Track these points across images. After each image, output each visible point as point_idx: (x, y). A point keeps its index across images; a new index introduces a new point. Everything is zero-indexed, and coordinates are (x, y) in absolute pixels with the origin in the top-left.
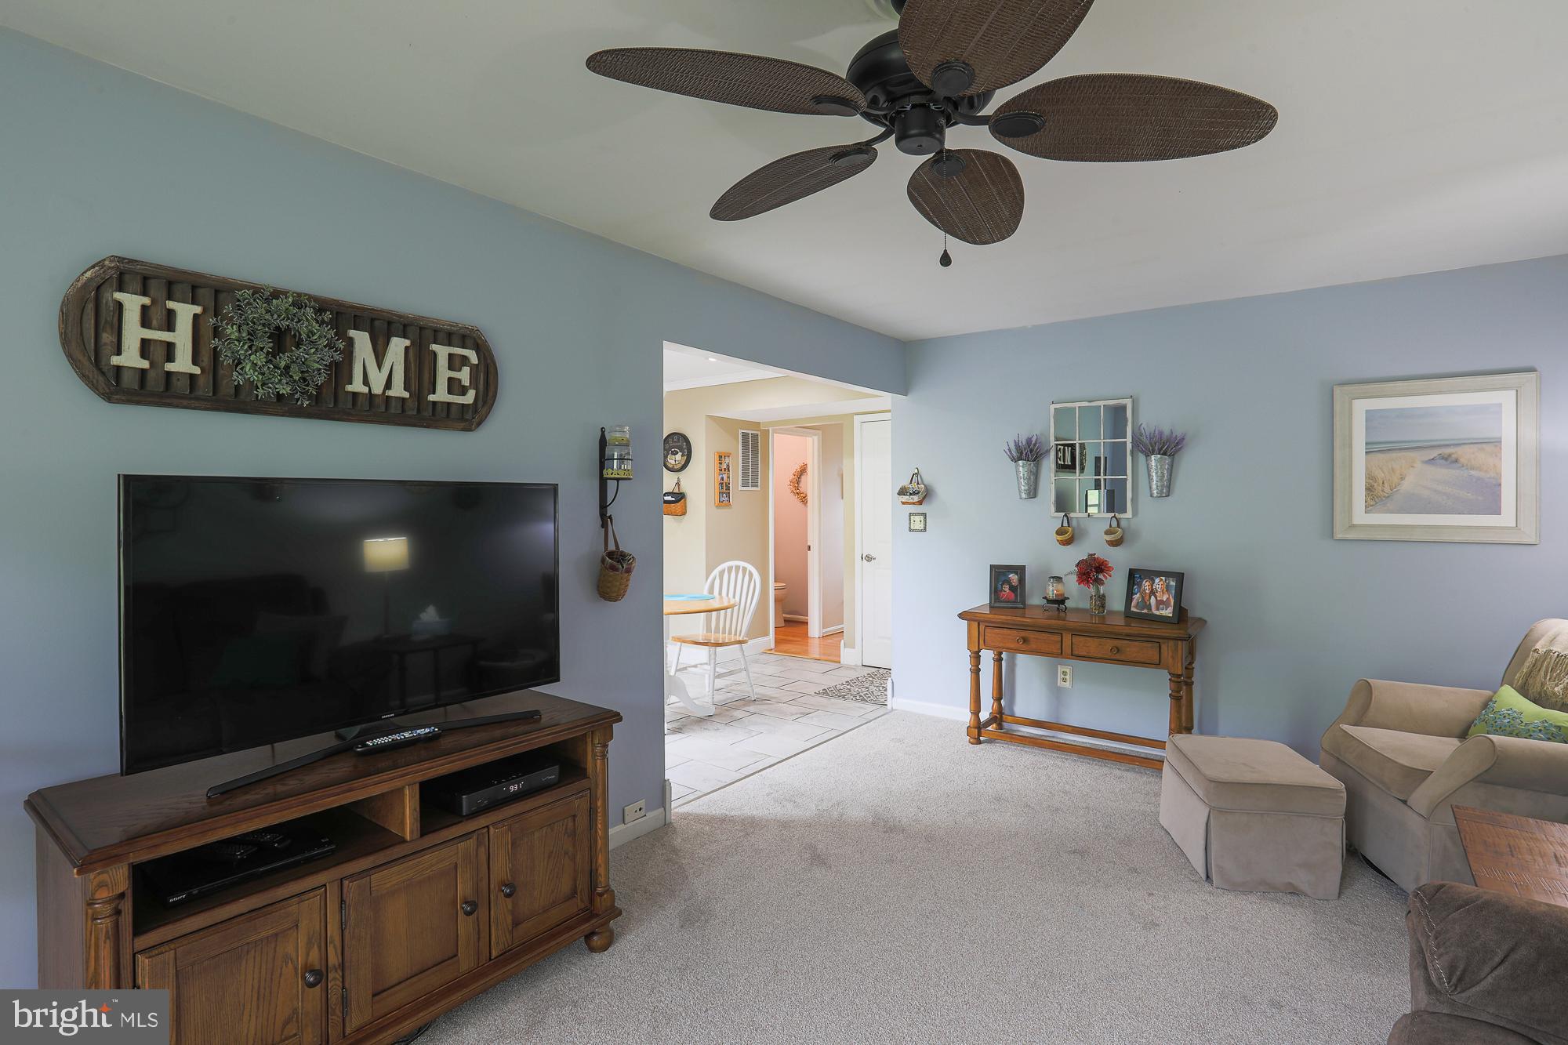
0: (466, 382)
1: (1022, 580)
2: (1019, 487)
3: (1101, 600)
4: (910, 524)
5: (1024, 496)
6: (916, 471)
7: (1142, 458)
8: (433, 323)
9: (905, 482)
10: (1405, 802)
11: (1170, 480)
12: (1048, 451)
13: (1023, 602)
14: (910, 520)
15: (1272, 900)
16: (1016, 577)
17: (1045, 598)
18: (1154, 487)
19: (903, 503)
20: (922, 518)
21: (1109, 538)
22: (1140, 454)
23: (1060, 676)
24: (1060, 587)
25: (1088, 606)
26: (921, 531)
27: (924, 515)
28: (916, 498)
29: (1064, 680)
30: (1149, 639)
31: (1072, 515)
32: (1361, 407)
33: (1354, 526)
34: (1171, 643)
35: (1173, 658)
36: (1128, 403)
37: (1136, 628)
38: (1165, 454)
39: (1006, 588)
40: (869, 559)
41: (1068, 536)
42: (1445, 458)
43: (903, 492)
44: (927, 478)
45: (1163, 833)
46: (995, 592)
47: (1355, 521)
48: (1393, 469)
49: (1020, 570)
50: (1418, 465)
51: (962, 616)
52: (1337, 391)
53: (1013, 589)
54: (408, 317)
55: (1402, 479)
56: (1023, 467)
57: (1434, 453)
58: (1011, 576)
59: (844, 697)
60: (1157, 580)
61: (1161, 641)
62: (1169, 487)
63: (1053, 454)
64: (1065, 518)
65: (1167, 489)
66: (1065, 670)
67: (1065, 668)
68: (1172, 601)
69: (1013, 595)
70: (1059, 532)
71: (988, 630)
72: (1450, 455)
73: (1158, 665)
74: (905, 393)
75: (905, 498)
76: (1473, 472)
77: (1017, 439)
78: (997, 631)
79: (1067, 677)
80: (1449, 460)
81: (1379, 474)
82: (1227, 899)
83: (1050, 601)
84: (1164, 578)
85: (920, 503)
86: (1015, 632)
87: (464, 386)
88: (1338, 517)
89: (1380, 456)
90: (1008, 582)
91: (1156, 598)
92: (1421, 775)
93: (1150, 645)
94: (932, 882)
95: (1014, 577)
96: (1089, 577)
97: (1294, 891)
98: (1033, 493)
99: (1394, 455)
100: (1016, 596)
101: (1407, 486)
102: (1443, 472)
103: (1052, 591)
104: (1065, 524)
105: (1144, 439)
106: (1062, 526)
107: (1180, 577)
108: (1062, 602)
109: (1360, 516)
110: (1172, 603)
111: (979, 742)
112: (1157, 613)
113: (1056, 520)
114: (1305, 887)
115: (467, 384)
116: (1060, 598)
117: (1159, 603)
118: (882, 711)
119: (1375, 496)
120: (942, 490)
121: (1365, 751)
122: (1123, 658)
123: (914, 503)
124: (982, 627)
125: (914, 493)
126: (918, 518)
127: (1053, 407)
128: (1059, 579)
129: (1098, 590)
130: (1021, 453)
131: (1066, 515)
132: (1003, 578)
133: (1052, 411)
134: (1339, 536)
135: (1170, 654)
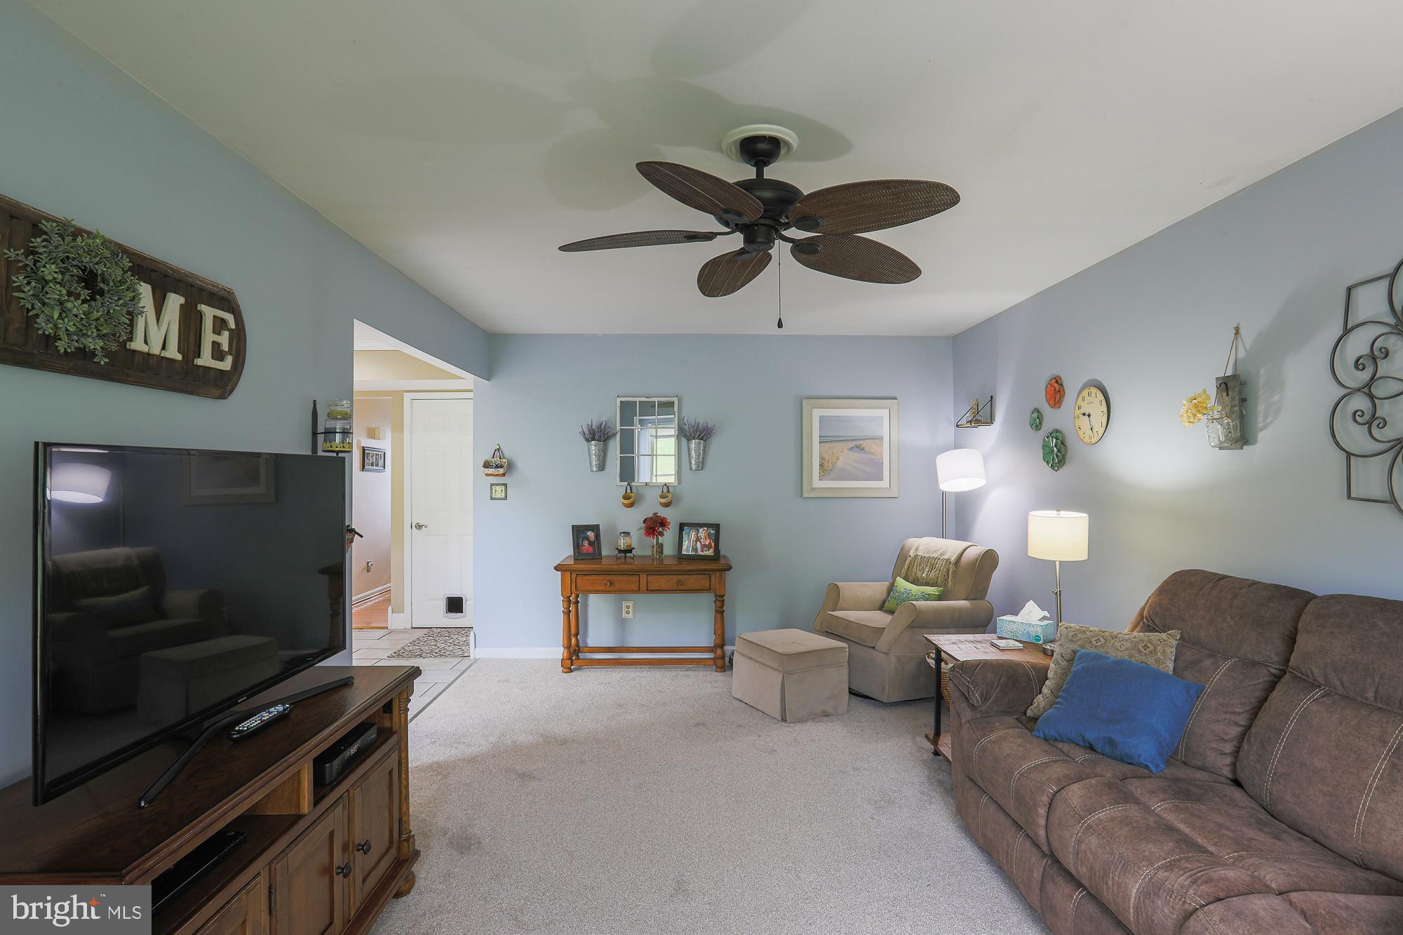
0: (225, 347)
1: (598, 536)
2: (590, 463)
3: (661, 546)
4: (491, 493)
5: (594, 469)
6: (498, 447)
7: (684, 441)
8: (200, 281)
9: (487, 456)
10: (874, 648)
11: (703, 458)
12: (614, 435)
13: (600, 553)
14: (491, 489)
15: (818, 722)
16: (593, 534)
17: (617, 549)
18: (693, 462)
19: (487, 475)
20: (503, 488)
21: (663, 501)
22: (683, 438)
23: (624, 609)
24: (628, 539)
25: (648, 553)
26: (502, 499)
27: (505, 485)
28: (501, 471)
29: (628, 613)
30: (702, 572)
31: (633, 484)
32: (817, 413)
33: (813, 489)
34: (718, 574)
35: (719, 584)
36: (676, 400)
37: (686, 566)
38: (701, 439)
39: (586, 543)
40: (419, 527)
41: (631, 499)
42: (858, 447)
43: (487, 465)
44: (507, 452)
45: (737, 702)
46: (577, 546)
47: (815, 486)
48: (833, 454)
49: (595, 528)
50: (846, 451)
51: (557, 568)
52: (805, 402)
53: (591, 543)
54: (180, 272)
55: (838, 459)
56: (595, 446)
57: (853, 444)
58: (589, 533)
59: (421, 656)
60: (701, 530)
61: (711, 573)
62: (703, 463)
63: (618, 436)
64: (628, 487)
65: (702, 465)
66: (628, 604)
67: (629, 603)
68: (713, 544)
69: (592, 549)
70: (626, 497)
71: (579, 578)
72: (860, 445)
73: (708, 590)
74: (488, 377)
75: (491, 471)
76: (871, 456)
77: (590, 424)
78: (587, 577)
79: (630, 610)
80: (859, 448)
81: (827, 457)
82: (798, 727)
83: (620, 551)
84: (706, 529)
85: (504, 475)
86: (602, 577)
87: (222, 351)
88: (805, 486)
89: (827, 444)
90: (587, 538)
91: (700, 542)
92: (881, 630)
93: (703, 576)
94: (625, 767)
95: (591, 534)
96: (654, 530)
97: (826, 715)
98: (602, 467)
99: (834, 444)
100: (594, 550)
101: (840, 463)
102: (855, 455)
103: (622, 543)
104: (629, 491)
105: (686, 428)
106: (626, 492)
107: (717, 527)
108: (630, 551)
109: (817, 483)
110: (713, 546)
111: (571, 671)
112: (702, 554)
113: (620, 488)
114: (831, 711)
115: (226, 349)
116: (629, 548)
117: (704, 546)
118: (466, 663)
119: (825, 470)
120: (521, 464)
121: (848, 624)
122: (685, 588)
123: (498, 475)
124: (574, 576)
125: (497, 467)
126: (499, 488)
127: (619, 400)
128: (627, 534)
129: (658, 540)
130: (594, 436)
131: (629, 484)
132: (583, 536)
133: (618, 404)
134: (805, 496)
135: (717, 581)
